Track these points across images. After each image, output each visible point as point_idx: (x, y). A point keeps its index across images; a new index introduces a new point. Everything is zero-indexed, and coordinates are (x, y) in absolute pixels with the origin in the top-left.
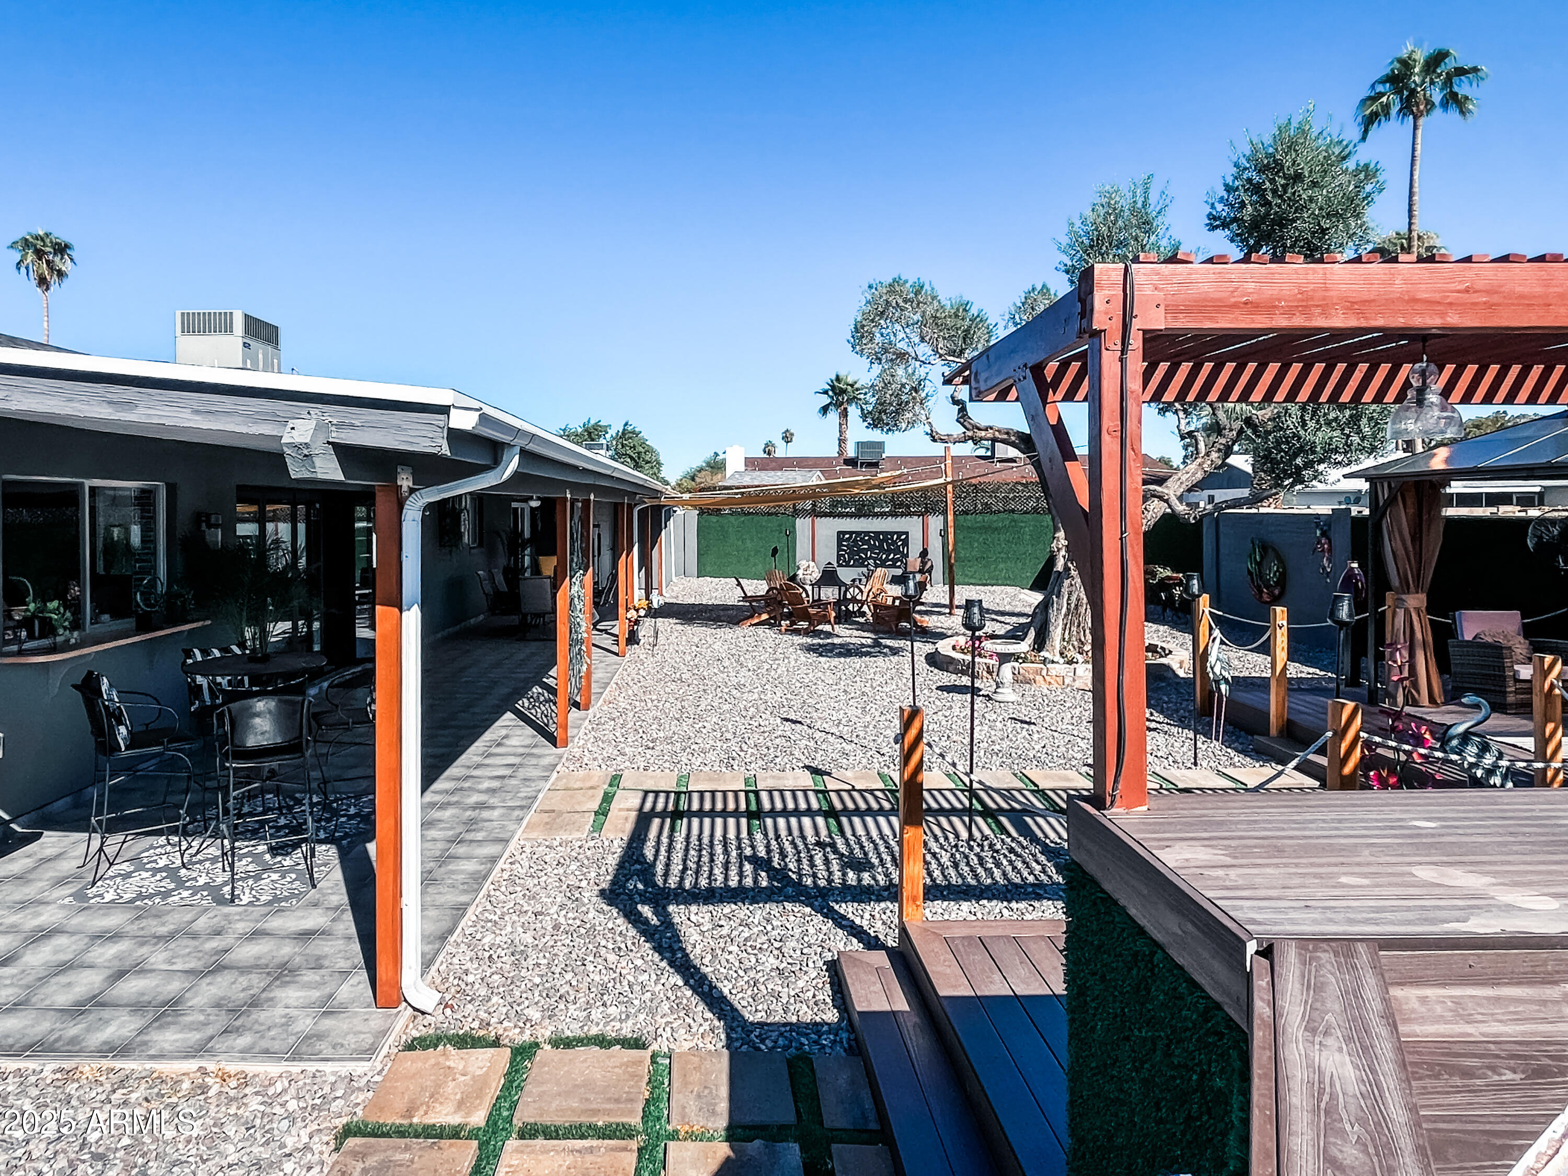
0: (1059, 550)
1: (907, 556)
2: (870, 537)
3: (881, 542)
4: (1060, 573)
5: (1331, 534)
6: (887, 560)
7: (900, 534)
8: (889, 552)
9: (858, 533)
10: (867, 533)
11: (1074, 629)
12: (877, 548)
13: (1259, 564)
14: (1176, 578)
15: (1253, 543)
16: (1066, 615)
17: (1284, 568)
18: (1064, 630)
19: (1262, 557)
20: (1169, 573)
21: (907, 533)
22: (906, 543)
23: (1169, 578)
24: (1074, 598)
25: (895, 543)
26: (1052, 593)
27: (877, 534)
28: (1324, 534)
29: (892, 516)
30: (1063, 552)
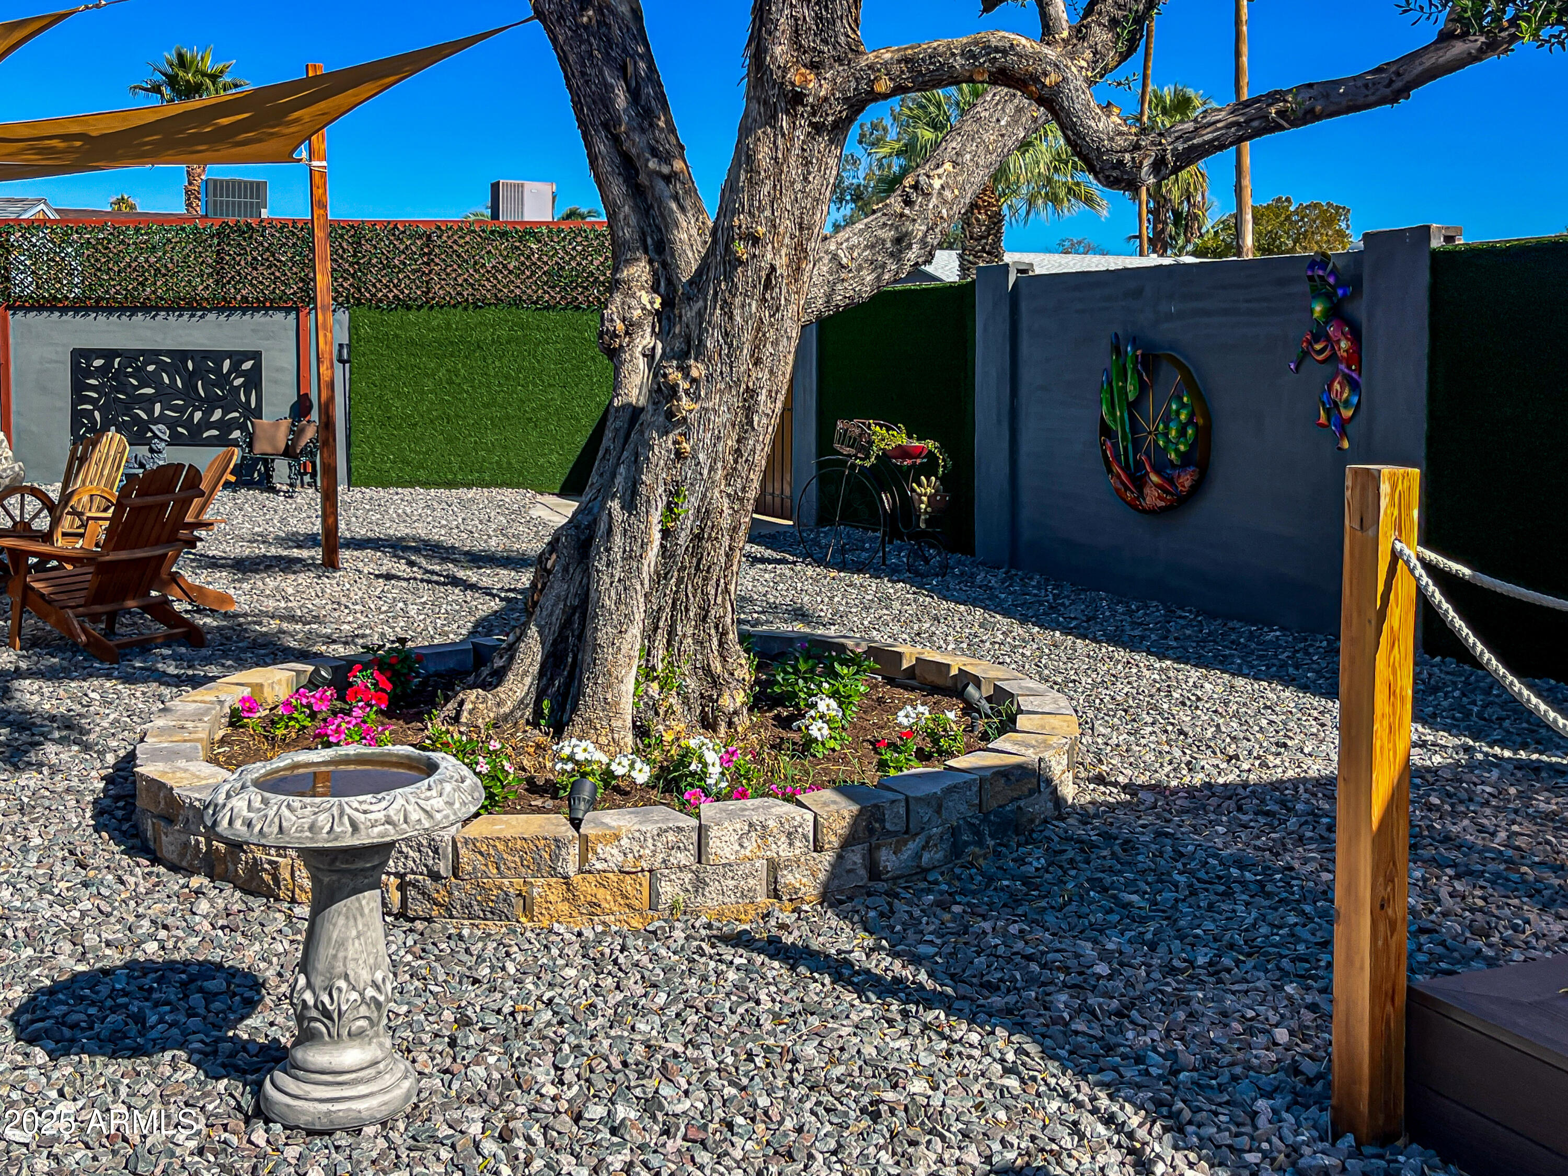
0: (631, 327)
1: (258, 413)
2: (162, 367)
3: (190, 379)
4: (635, 412)
5: (1360, 310)
6: (206, 424)
7: (238, 357)
8: (211, 403)
9: (130, 356)
10: (152, 355)
11: (685, 629)
12: (178, 394)
13: (1133, 406)
14: (917, 452)
15: (1117, 349)
16: (660, 577)
17: (1207, 416)
18: (650, 633)
19: (1143, 388)
20: (899, 438)
21: (256, 356)
22: (254, 380)
23: (903, 452)
24: (689, 506)
25: (223, 380)
26: (605, 493)
27: (181, 356)
28: (1335, 313)
29: (220, 310)
30: (645, 340)
